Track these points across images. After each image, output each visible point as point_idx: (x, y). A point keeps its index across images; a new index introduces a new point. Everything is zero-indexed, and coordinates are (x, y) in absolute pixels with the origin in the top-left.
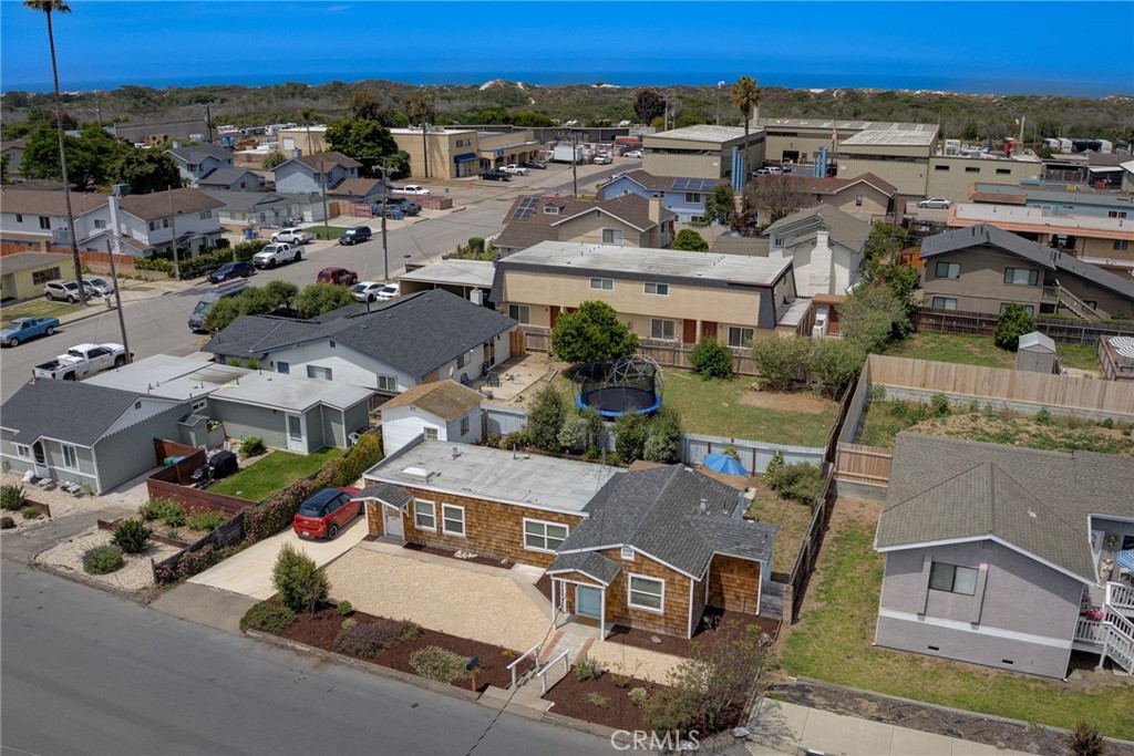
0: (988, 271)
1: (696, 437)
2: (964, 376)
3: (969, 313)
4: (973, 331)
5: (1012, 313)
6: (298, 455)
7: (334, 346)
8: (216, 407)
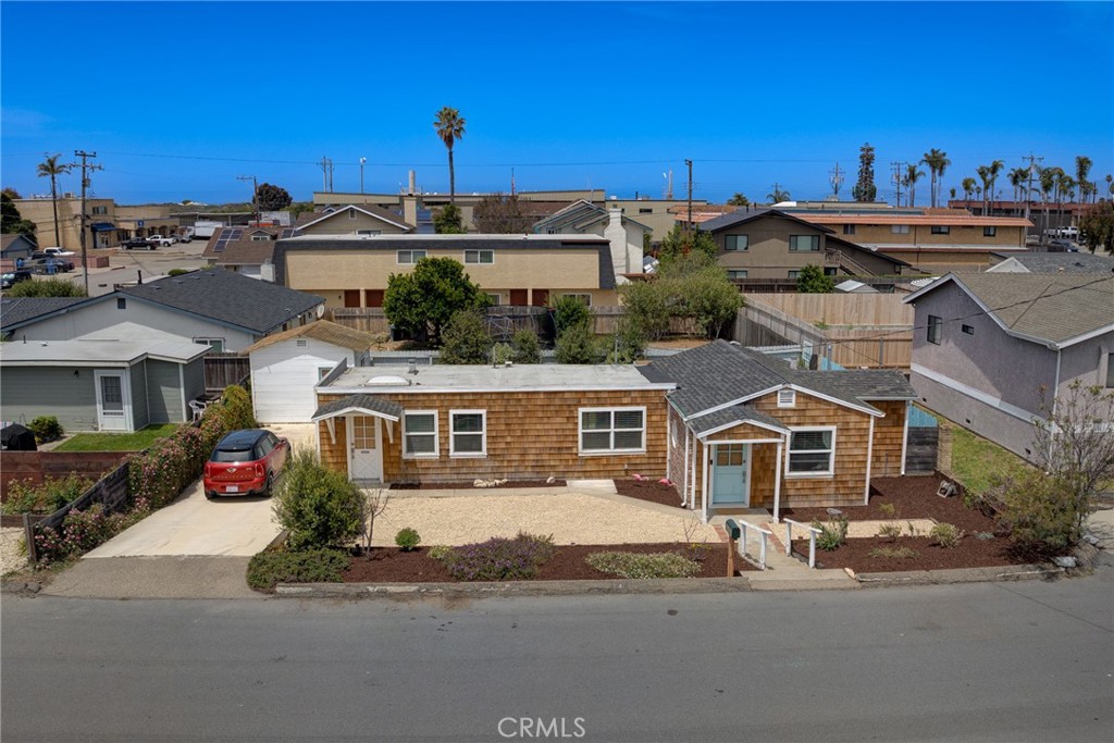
0: (774, 240)
2: (833, 305)
3: (765, 280)
5: (812, 273)
6: (119, 435)
7: (124, 307)
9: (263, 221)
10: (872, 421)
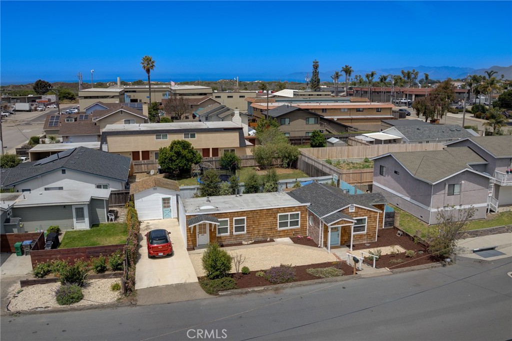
0: (300, 120)
1: (281, 181)
3: (298, 137)
4: (301, 144)
5: (316, 134)
6: (84, 231)
7: (65, 173)
8: (16, 211)
9: (43, 100)
10: (378, 214)
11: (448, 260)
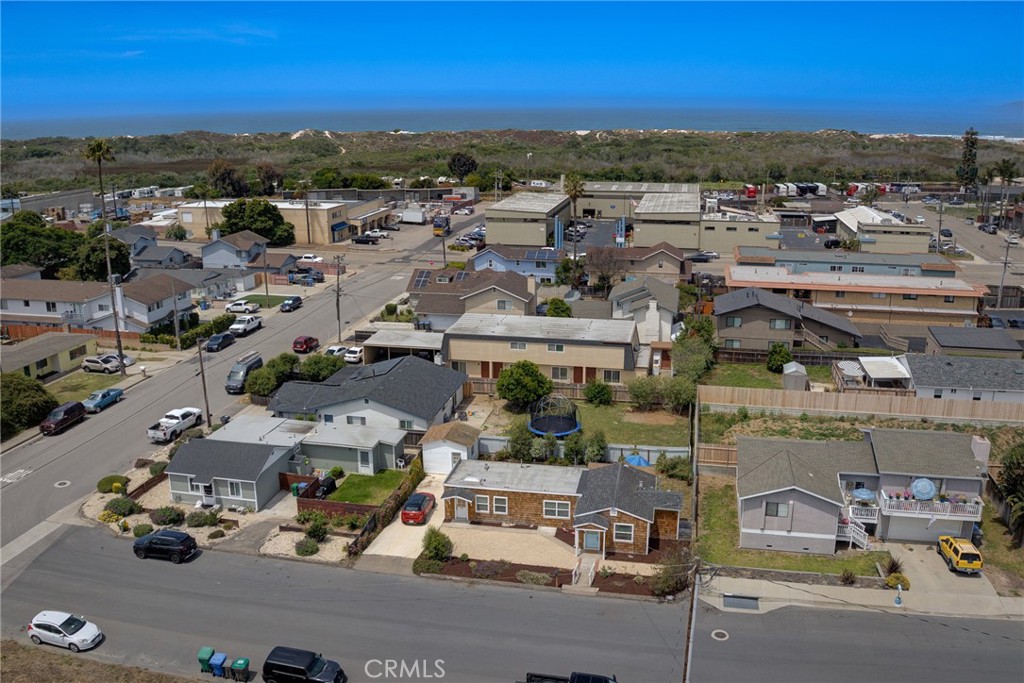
0: (759, 321)
1: (614, 446)
2: (755, 395)
3: (749, 350)
4: (753, 361)
5: (777, 349)
6: (368, 476)
7: (368, 403)
8: (305, 449)
9: (453, 196)
10: (649, 524)
11: (670, 597)
